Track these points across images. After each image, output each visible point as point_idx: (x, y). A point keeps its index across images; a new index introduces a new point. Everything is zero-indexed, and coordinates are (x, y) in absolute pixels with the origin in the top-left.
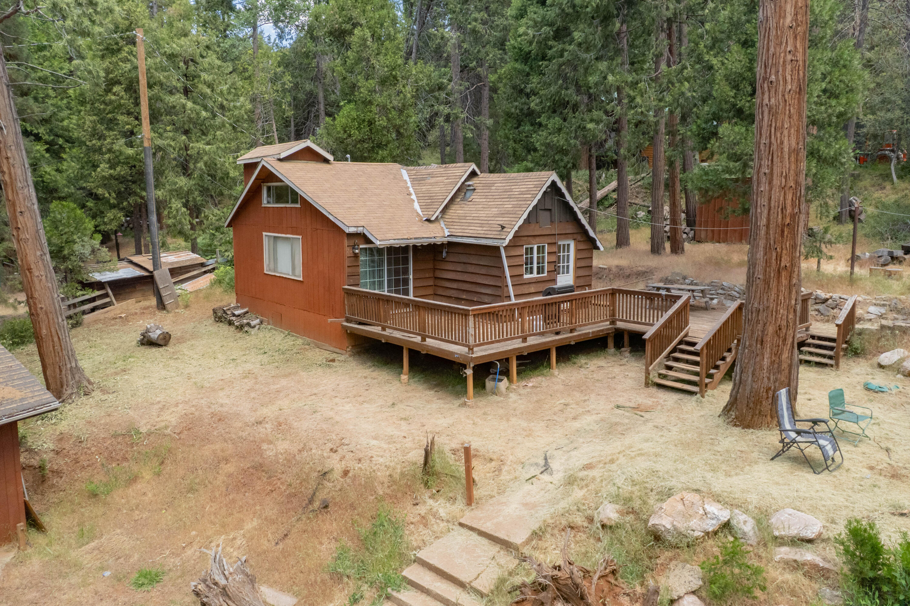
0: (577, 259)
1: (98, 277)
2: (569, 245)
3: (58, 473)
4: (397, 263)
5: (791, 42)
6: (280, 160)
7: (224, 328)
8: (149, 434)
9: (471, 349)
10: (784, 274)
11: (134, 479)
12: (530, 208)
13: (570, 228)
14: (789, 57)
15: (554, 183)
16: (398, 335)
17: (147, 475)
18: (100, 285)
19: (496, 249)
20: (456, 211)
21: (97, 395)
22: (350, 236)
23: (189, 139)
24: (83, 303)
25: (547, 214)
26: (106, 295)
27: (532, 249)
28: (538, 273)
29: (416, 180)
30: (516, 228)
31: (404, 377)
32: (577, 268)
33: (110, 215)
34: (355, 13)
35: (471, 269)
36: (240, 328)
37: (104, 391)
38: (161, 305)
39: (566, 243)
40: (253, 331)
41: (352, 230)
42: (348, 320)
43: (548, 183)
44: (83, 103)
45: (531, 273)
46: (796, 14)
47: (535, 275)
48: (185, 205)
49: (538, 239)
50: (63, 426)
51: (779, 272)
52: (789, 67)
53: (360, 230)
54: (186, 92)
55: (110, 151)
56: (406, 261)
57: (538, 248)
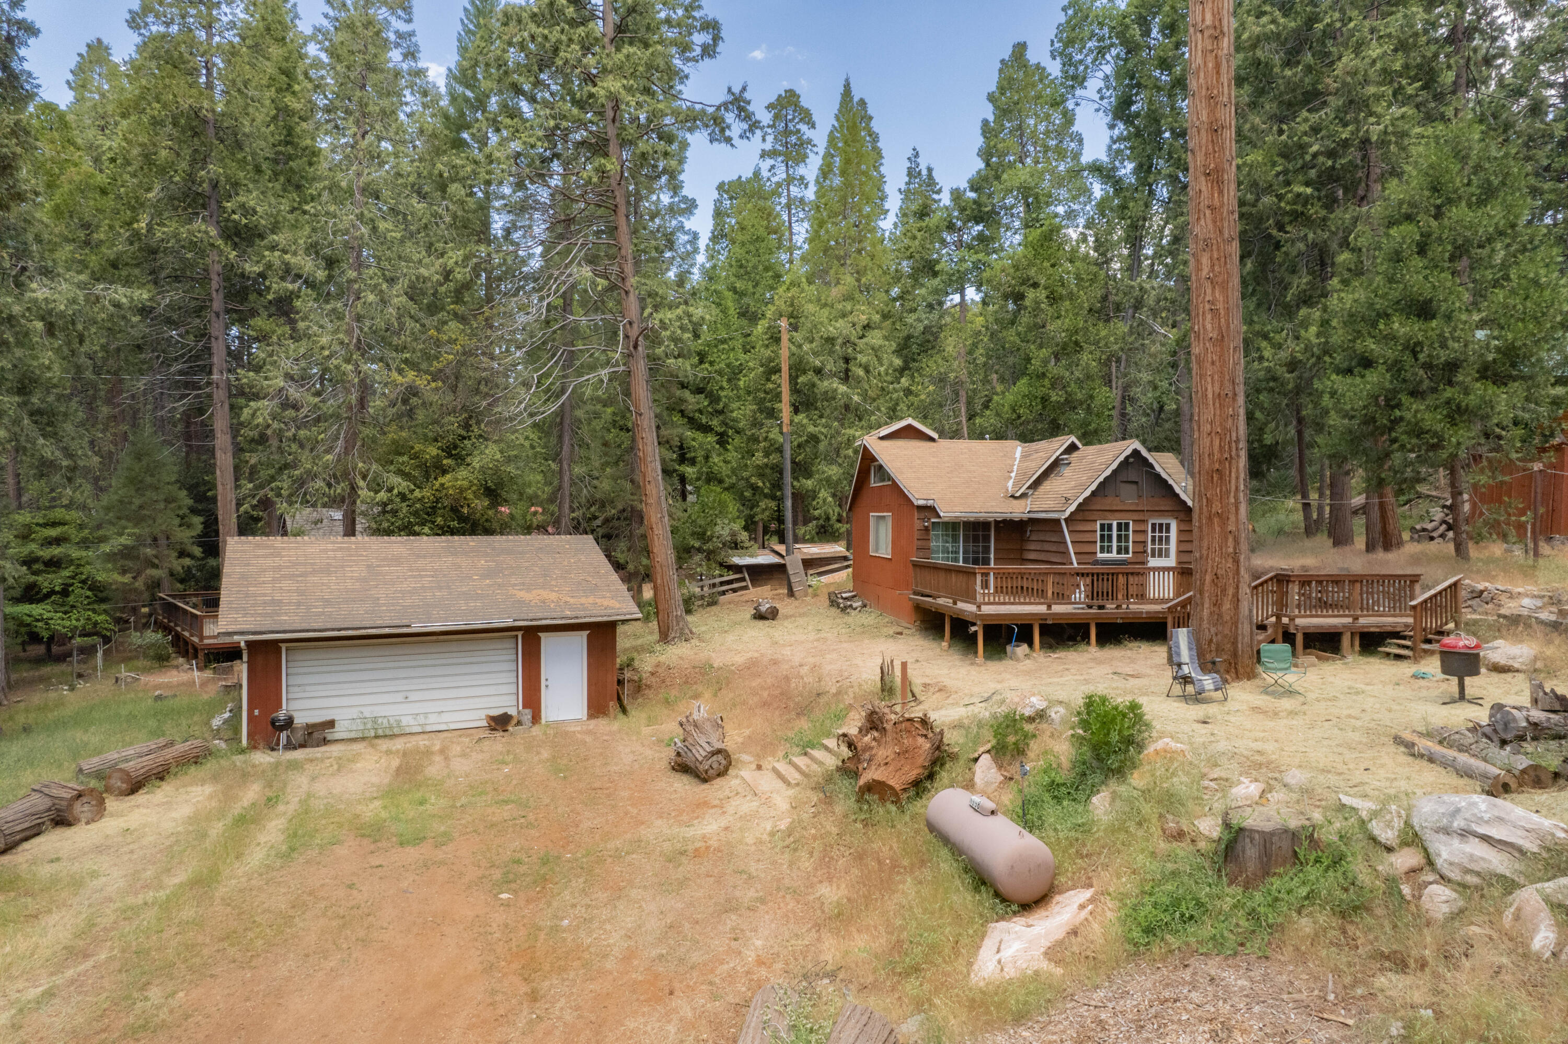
0: (1180, 542)
1: (737, 560)
2: (1168, 526)
3: (649, 687)
4: (976, 539)
5: (1209, 291)
6: (882, 438)
7: (834, 611)
8: (720, 668)
9: (979, 607)
10: (1216, 520)
11: (696, 696)
12: (1101, 479)
13: (1166, 505)
14: (1207, 306)
15: (1136, 453)
16: (941, 601)
17: (707, 695)
18: (738, 569)
19: (1057, 522)
20: (1046, 486)
21: (694, 642)
22: (921, 508)
23: (842, 425)
24: (722, 584)
25: (1134, 487)
26: (743, 579)
27: (1110, 527)
28: (1119, 552)
29: (1024, 457)
30: (1080, 500)
31: (945, 644)
32: (1180, 552)
33: (762, 505)
34: (1032, 272)
35: (1047, 547)
36: (844, 610)
37: (701, 640)
38: (791, 593)
39: (1164, 521)
40: (853, 613)
41: (921, 503)
42: (915, 593)
43: (1128, 452)
44: (749, 393)
45: (1109, 551)
46: (1213, 266)
47: (1114, 555)
48: (834, 495)
49: (1118, 515)
50: (662, 658)
51: (1210, 518)
52: (1209, 317)
53: (930, 503)
54: (846, 377)
55: (766, 439)
56: (987, 539)
57: (1119, 525)
